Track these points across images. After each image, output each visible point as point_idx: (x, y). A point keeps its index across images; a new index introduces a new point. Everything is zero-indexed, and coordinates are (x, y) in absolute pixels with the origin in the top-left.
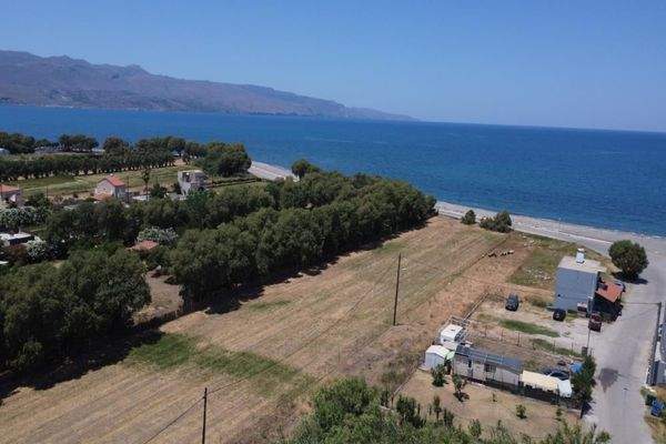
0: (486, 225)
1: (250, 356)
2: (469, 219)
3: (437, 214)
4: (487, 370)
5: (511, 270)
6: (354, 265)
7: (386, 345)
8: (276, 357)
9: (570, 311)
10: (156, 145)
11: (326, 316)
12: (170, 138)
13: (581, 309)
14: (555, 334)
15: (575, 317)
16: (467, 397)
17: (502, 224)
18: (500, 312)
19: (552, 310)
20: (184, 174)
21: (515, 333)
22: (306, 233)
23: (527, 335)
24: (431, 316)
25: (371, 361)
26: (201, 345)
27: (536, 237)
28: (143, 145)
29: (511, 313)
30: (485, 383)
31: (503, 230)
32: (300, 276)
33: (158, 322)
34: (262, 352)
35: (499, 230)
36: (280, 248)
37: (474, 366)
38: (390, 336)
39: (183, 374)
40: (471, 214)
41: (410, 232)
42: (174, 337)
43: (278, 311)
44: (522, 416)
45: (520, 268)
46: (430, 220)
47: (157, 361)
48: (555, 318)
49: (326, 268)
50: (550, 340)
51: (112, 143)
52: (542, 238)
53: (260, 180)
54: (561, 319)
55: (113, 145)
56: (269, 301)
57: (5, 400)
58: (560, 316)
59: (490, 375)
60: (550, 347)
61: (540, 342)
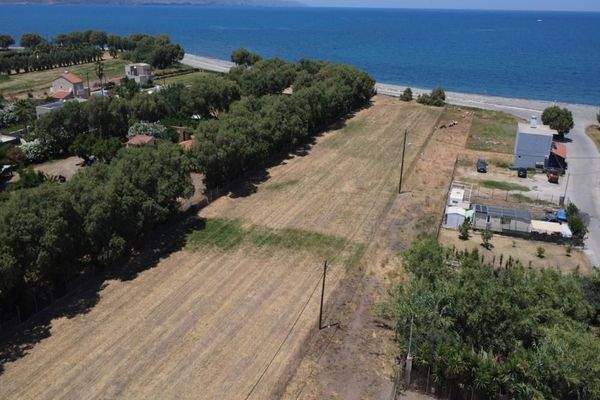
0: (423, 101)
1: (295, 231)
2: (407, 97)
3: (376, 94)
4: (503, 223)
5: (464, 139)
6: (333, 144)
7: (403, 210)
8: (318, 229)
9: (529, 169)
10: (76, 40)
11: (338, 191)
12: (90, 32)
13: (539, 167)
14: (527, 189)
15: (535, 173)
16: (492, 246)
17: (437, 99)
18: (475, 174)
19: (514, 169)
20: (132, 67)
21: (498, 191)
22: (295, 118)
23: (505, 192)
24: (424, 183)
25: (399, 225)
26: (246, 226)
27: (469, 109)
28: (63, 40)
29: (483, 174)
30: (502, 234)
31: (439, 104)
32: (292, 158)
33: (195, 209)
34: (303, 226)
35: (435, 105)
36: (277, 133)
37: (492, 220)
38: (401, 202)
39: (246, 252)
40: (409, 92)
41: (362, 112)
42: (217, 222)
43: (293, 190)
44: (541, 257)
45: (471, 136)
46: (372, 99)
47: (217, 243)
48: (519, 176)
49: (309, 148)
50: (524, 193)
51: (29, 40)
52: (474, 109)
53: (197, 70)
54: (524, 176)
55: (31, 41)
56: (280, 182)
57: (101, 293)
58: (523, 173)
59: (506, 227)
60: (528, 200)
61: (518, 196)
